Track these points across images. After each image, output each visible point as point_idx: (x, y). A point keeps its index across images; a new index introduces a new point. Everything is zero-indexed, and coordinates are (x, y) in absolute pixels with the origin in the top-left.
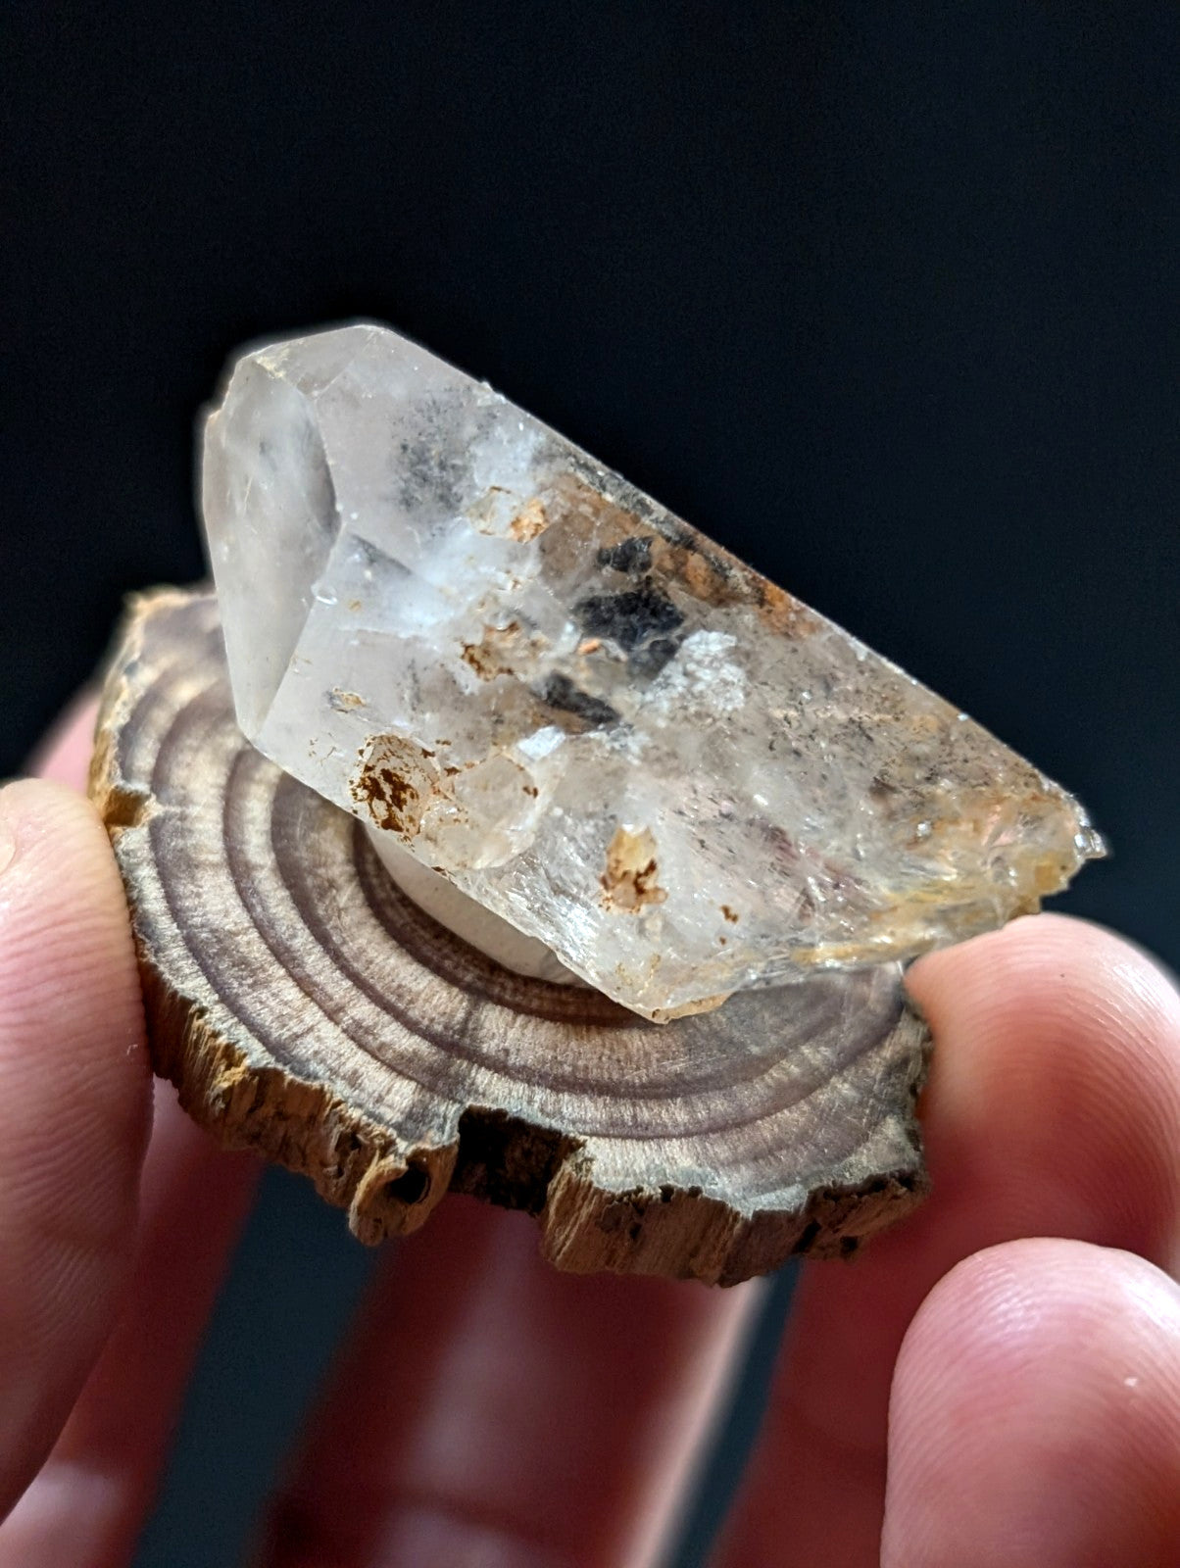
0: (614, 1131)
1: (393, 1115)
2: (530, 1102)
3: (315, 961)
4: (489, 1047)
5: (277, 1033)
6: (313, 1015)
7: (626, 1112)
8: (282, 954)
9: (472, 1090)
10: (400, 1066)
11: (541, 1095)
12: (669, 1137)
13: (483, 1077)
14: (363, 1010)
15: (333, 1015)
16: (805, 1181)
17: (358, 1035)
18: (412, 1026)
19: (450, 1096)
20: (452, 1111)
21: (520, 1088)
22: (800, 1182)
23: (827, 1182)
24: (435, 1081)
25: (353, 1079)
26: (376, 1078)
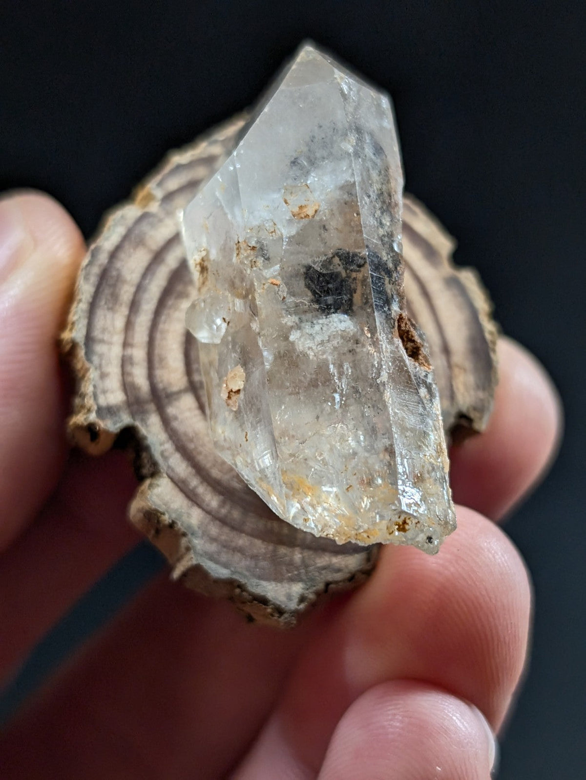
0: (181, 485)
1: (103, 401)
2: (161, 444)
3: (143, 320)
4: (171, 411)
5: (97, 333)
6: (118, 339)
7: (195, 482)
8: (134, 306)
9: (143, 421)
10: (127, 386)
11: (169, 446)
12: (199, 506)
13: (154, 420)
14: (139, 354)
15: (126, 344)
16: (233, 573)
17: (125, 362)
18: (151, 376)
19: (133, 415)
20: (126, 419)
21: (163, 436)
22: (232, 571)
23: (243, 581)
24: (134, 403)
25: (103, 376)
26: (113, 382)
